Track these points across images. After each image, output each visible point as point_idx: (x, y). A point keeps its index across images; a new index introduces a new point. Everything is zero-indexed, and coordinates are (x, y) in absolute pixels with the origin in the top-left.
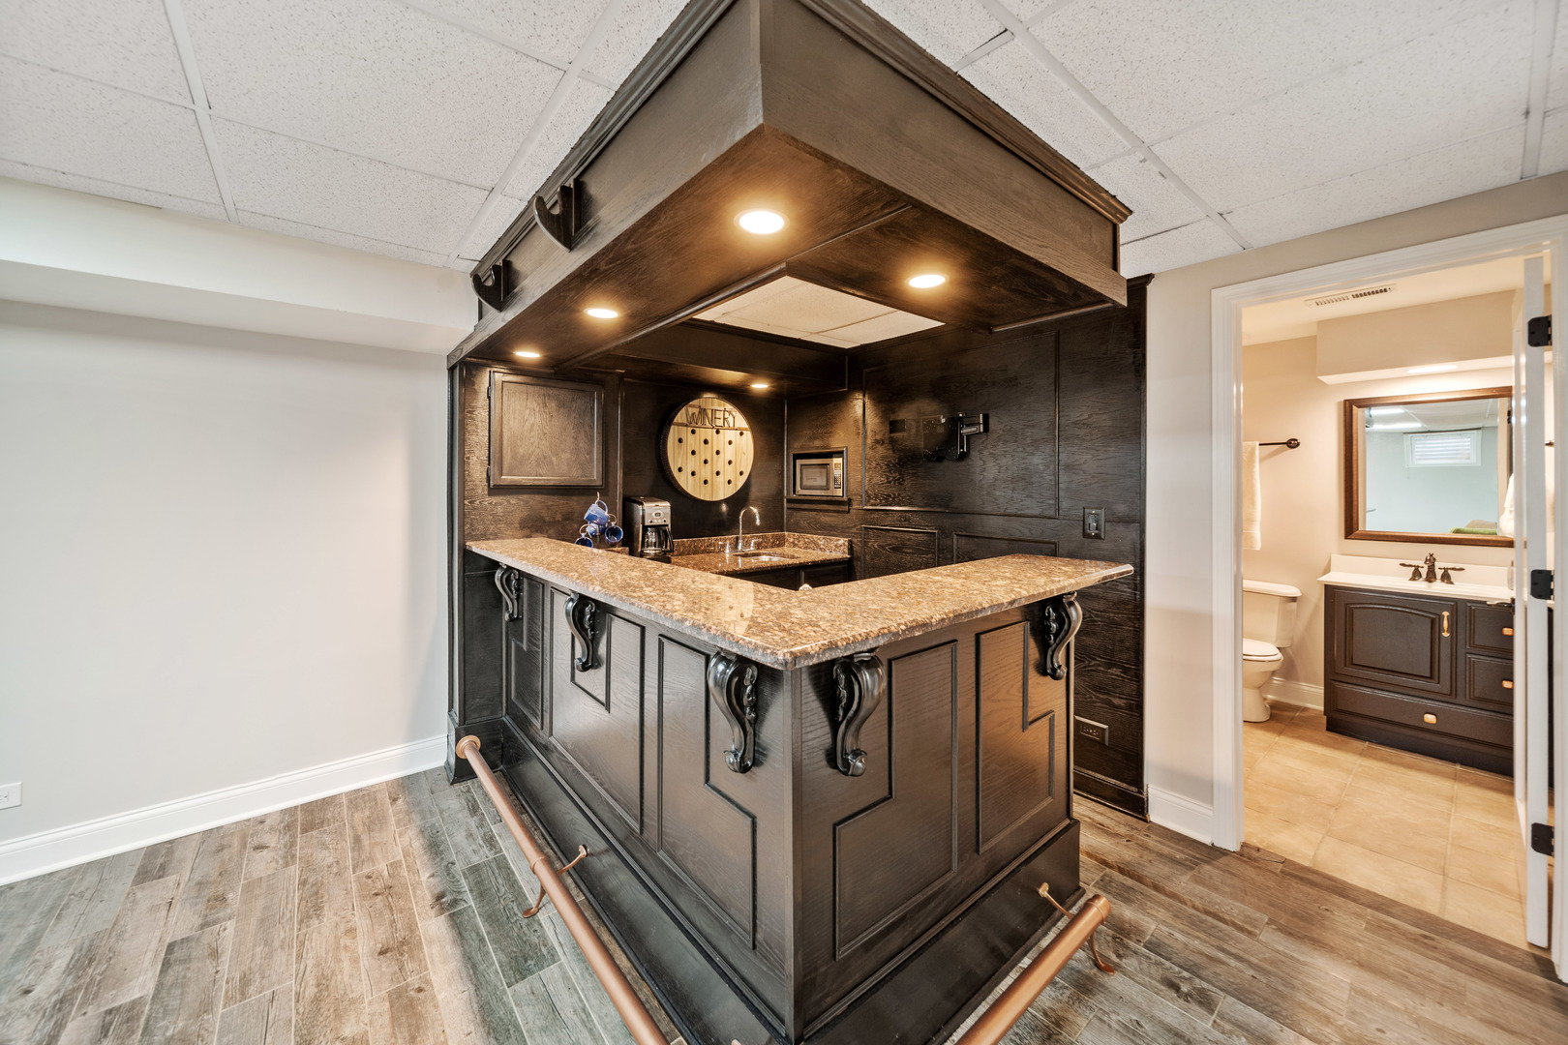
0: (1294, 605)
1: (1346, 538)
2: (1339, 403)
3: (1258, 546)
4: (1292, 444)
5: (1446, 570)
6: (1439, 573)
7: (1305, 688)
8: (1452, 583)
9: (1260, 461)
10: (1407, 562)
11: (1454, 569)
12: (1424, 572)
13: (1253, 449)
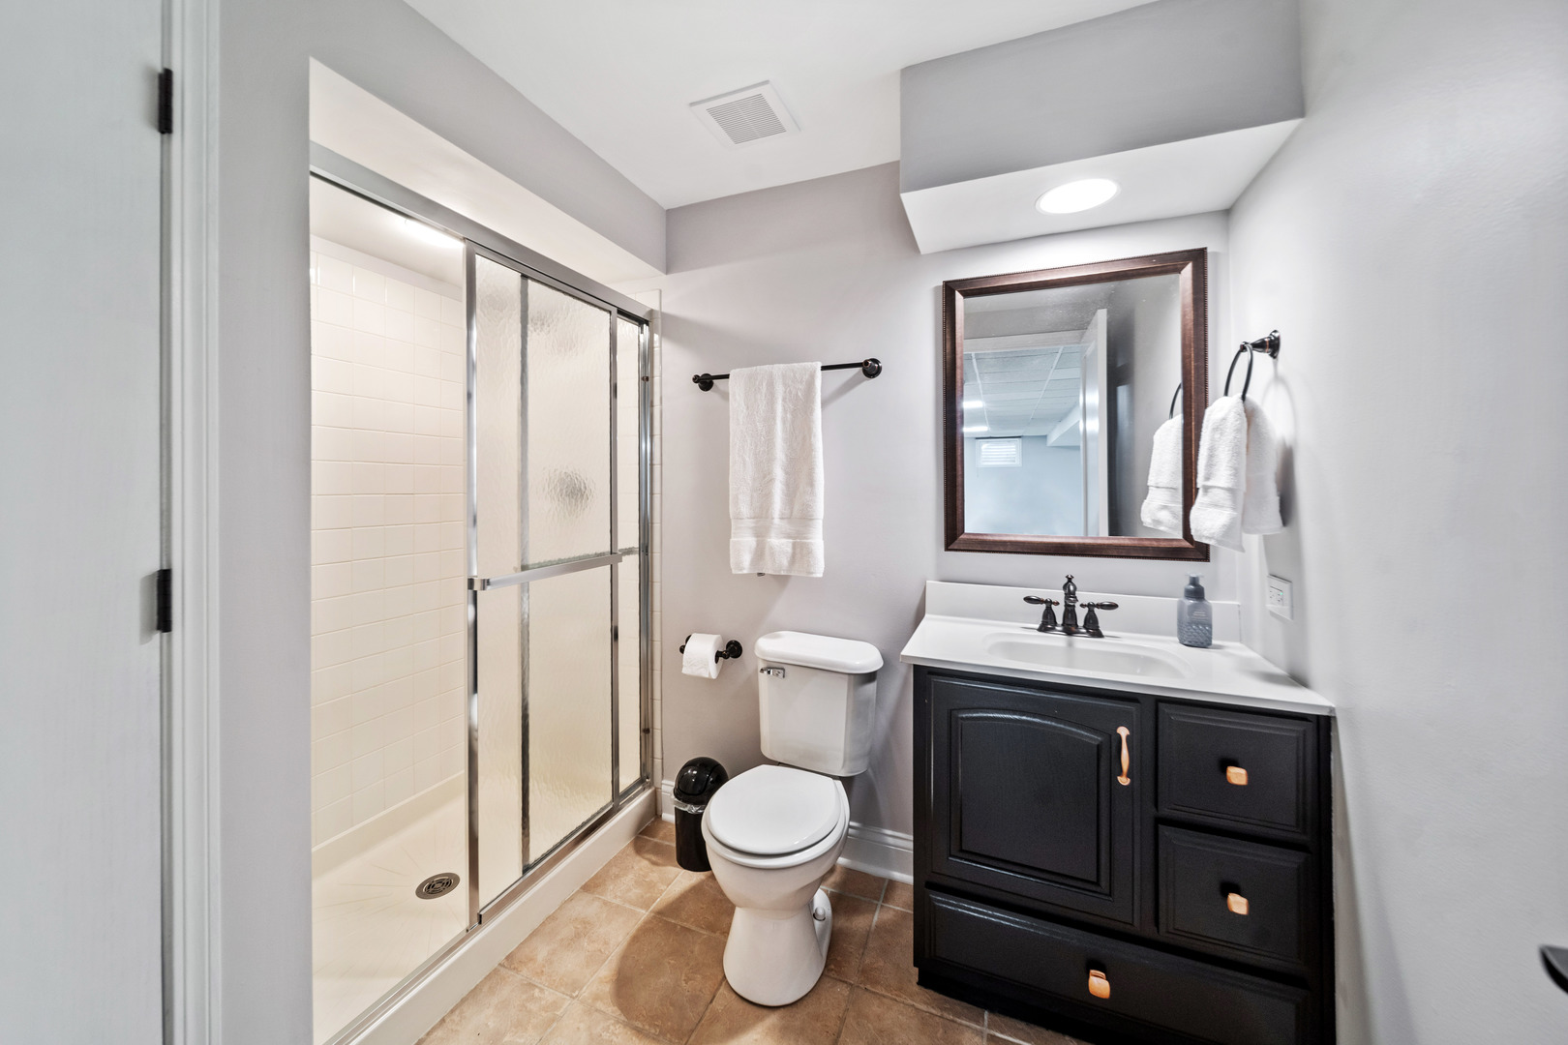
0: (872, 687)
1: (947, 549)
2: (937, 288)
3: (819, 571)
4: (871, 369)
5: (1091, 607)
6: (1081, 614)
7: (890, 840)
8: (1099, 635)
9: (824, 404)
10: (1034, 593)
11: (1101, 606)
12: (1059, 612)
13: (812, 376)
